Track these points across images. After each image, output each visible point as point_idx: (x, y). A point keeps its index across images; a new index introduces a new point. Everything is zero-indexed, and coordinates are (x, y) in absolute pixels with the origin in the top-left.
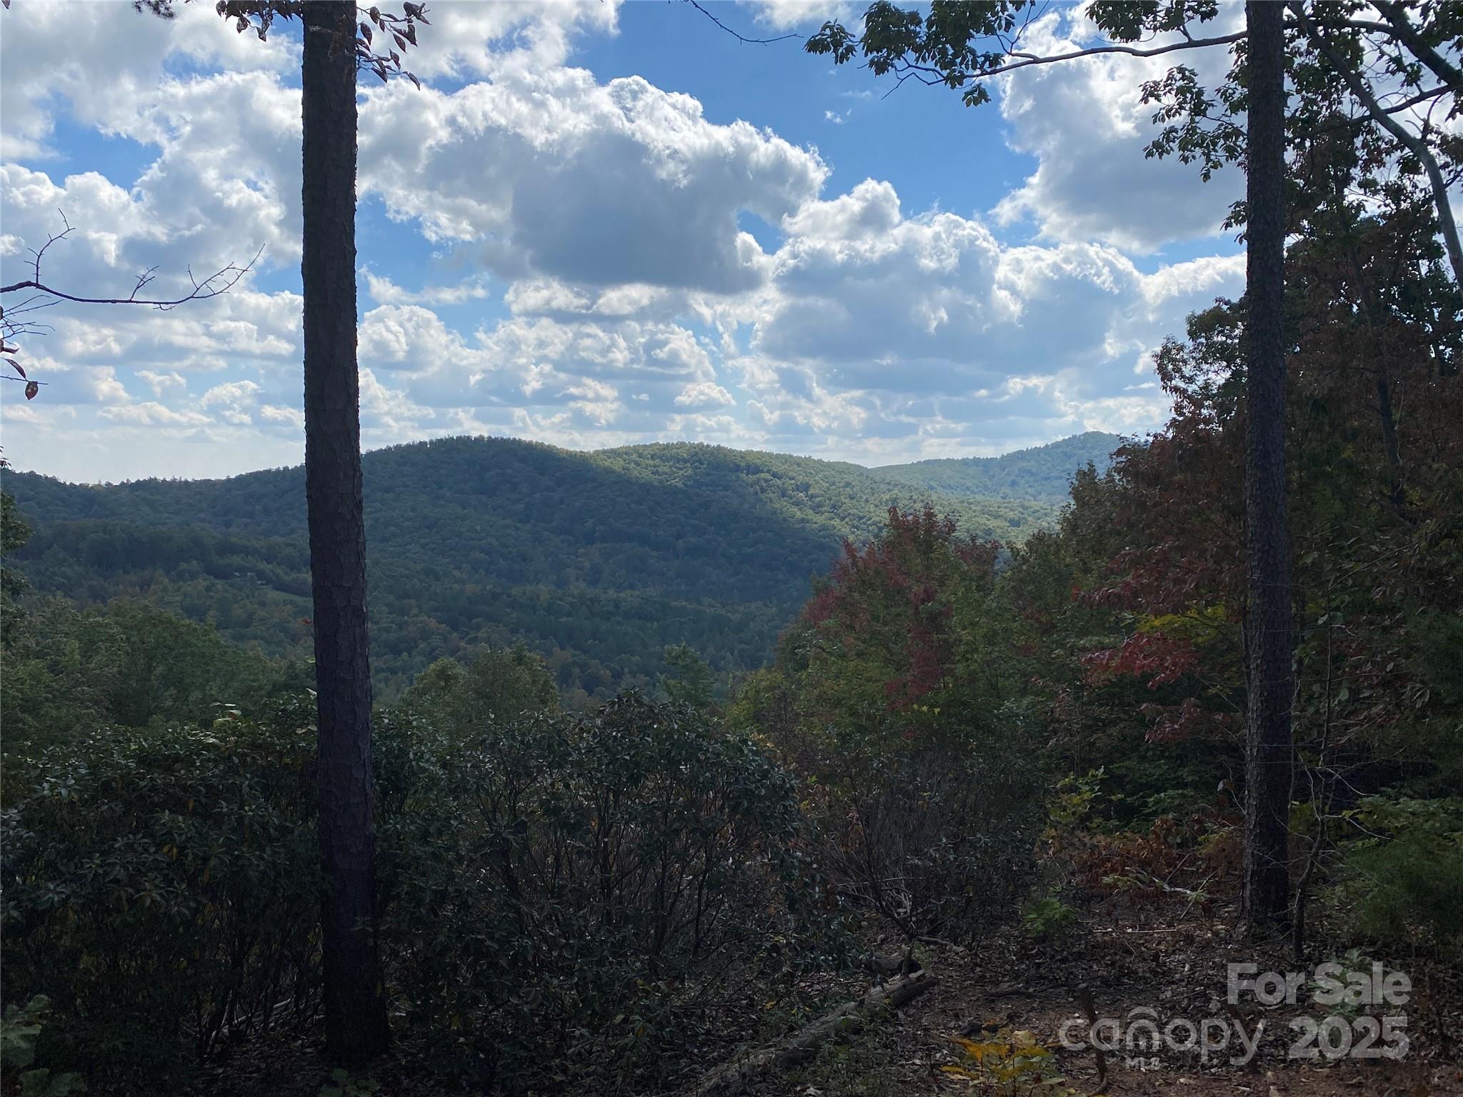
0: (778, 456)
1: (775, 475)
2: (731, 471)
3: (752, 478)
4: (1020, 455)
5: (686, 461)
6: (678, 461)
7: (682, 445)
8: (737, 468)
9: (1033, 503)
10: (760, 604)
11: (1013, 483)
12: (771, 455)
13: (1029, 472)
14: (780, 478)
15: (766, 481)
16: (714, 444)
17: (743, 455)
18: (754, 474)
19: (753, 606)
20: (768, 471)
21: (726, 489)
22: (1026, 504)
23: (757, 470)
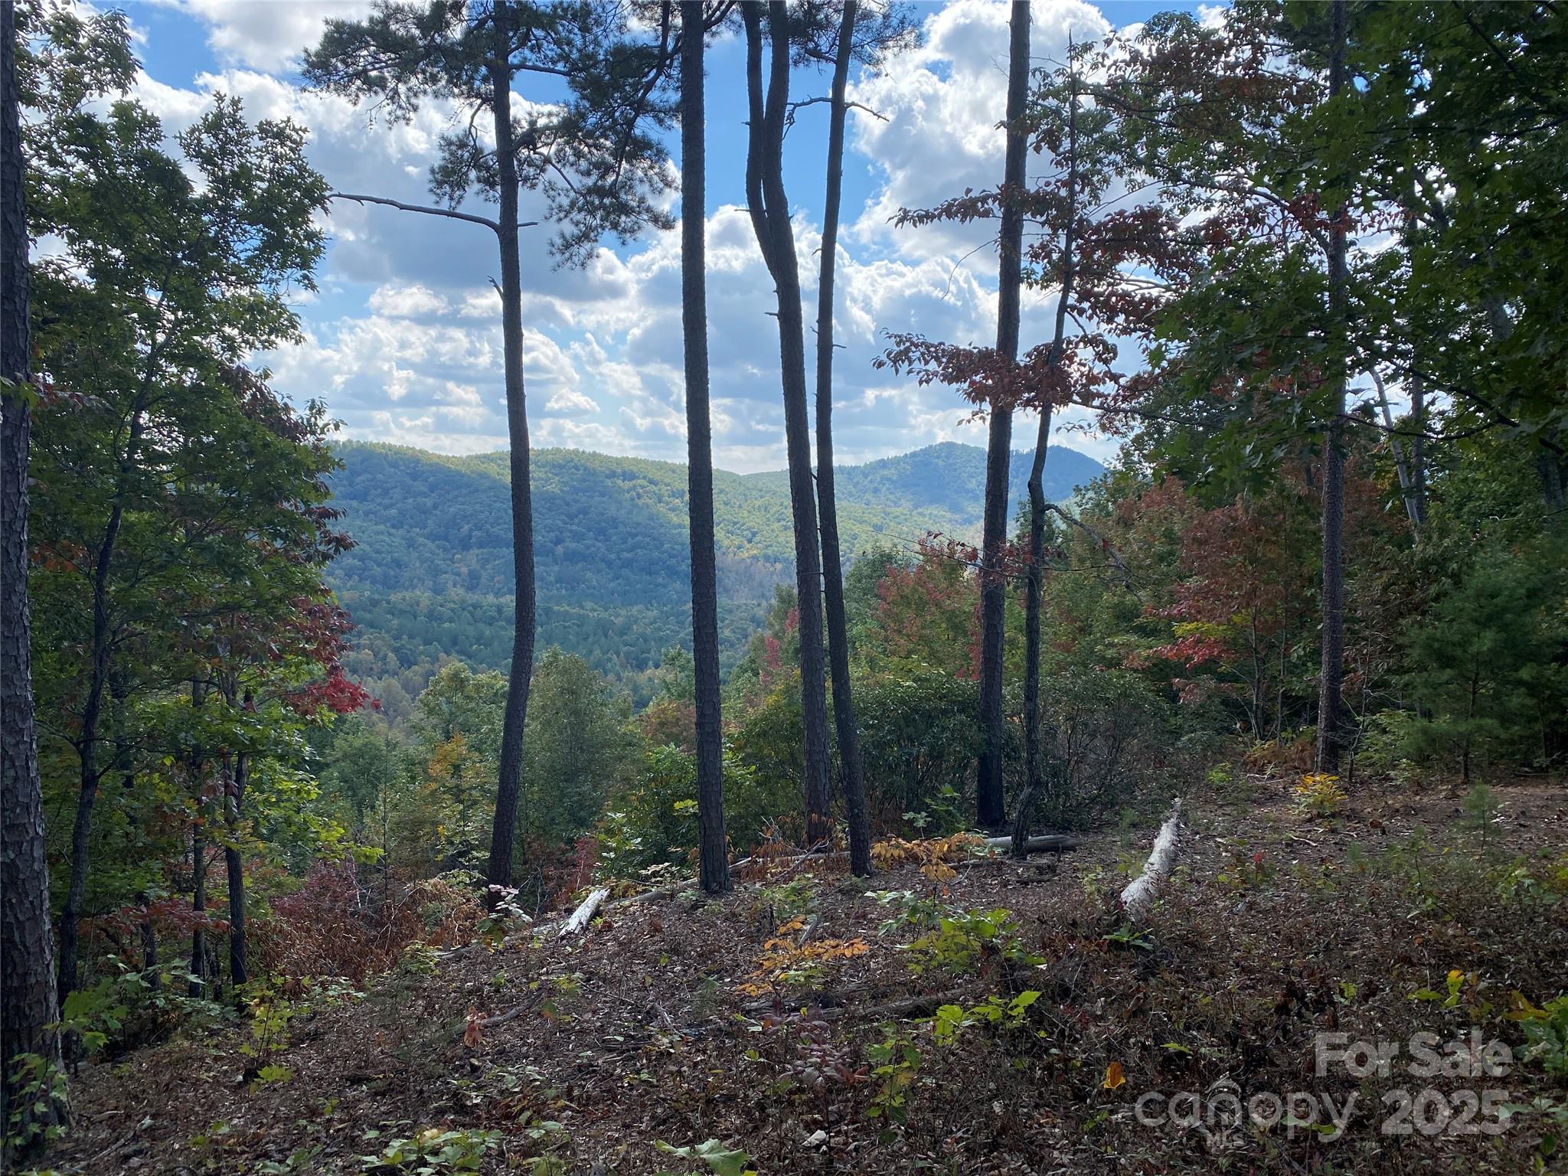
0: (653, 462)
1: (651, 482)
2: (607, 477)
3: (628, 484)
4: (883, 464)
5: (561, 467)
6: (554, 466)
7: (558, 450)
8: (613, 475)
9: (893, 509)
10: (641, 607)
11: (876, 490)
12: (645, 461)
13: (889, 479)
14: (656, 484)
15: (642, 487)
16: (589, 450)
17: (618, 461)
18: (630, 480)
19: (635, 609)
20: (644, 478)
21: (602, 495)
22: (888, 510)
23: (632, 477)
